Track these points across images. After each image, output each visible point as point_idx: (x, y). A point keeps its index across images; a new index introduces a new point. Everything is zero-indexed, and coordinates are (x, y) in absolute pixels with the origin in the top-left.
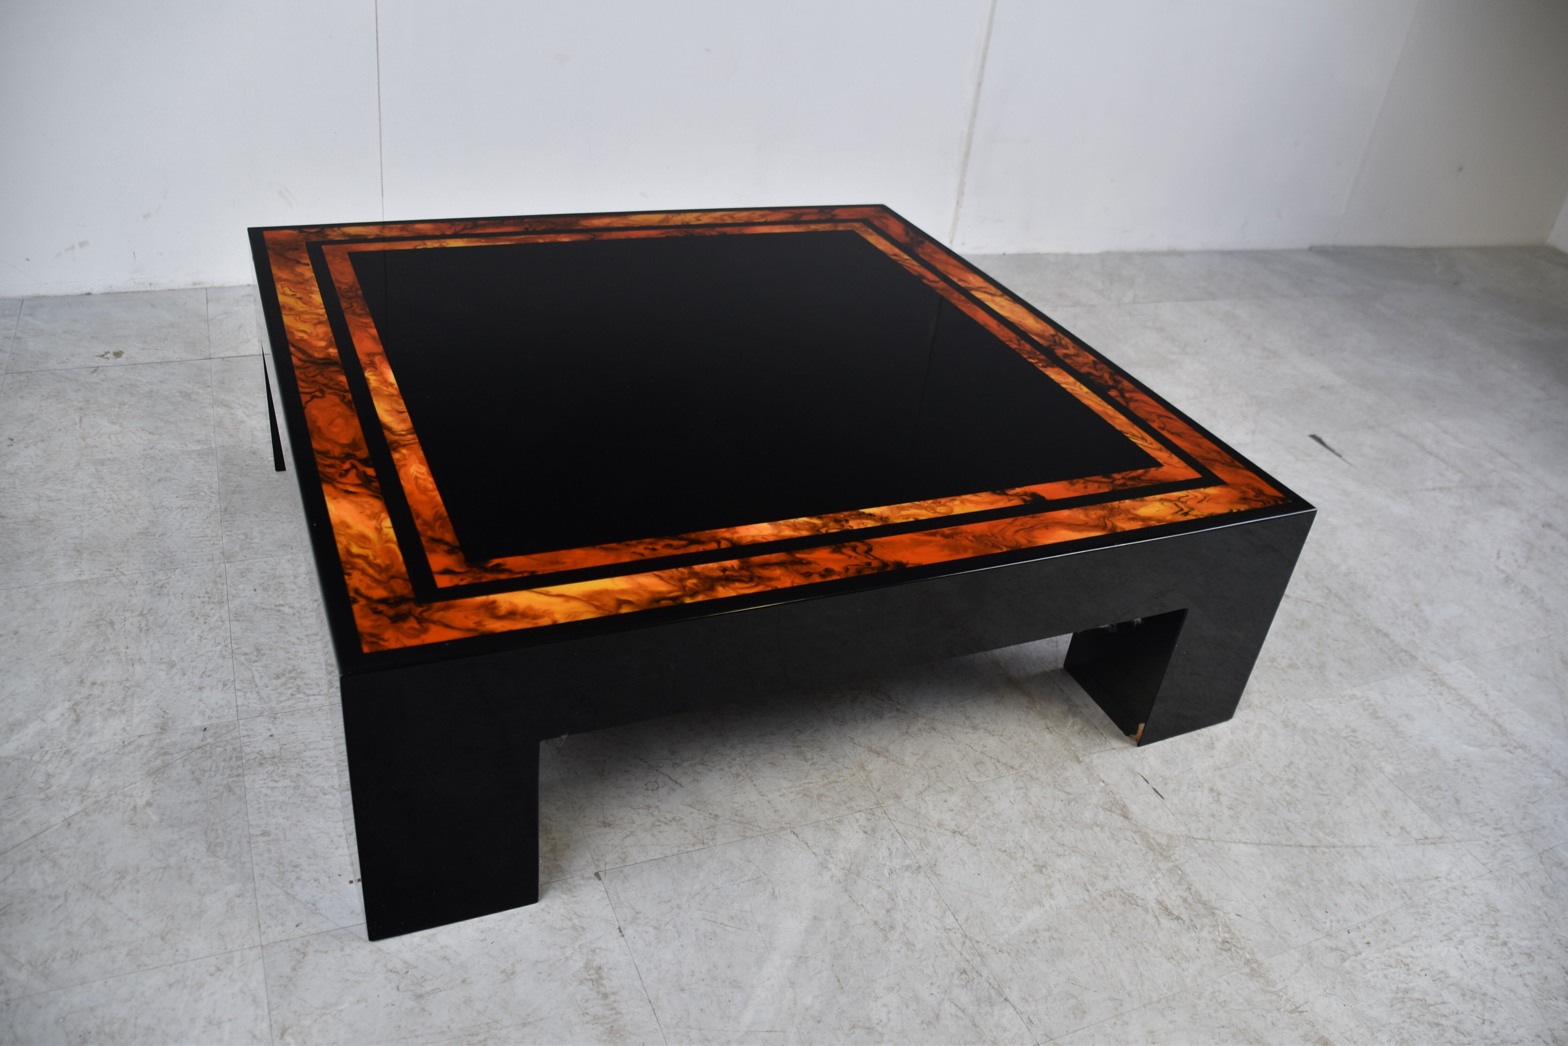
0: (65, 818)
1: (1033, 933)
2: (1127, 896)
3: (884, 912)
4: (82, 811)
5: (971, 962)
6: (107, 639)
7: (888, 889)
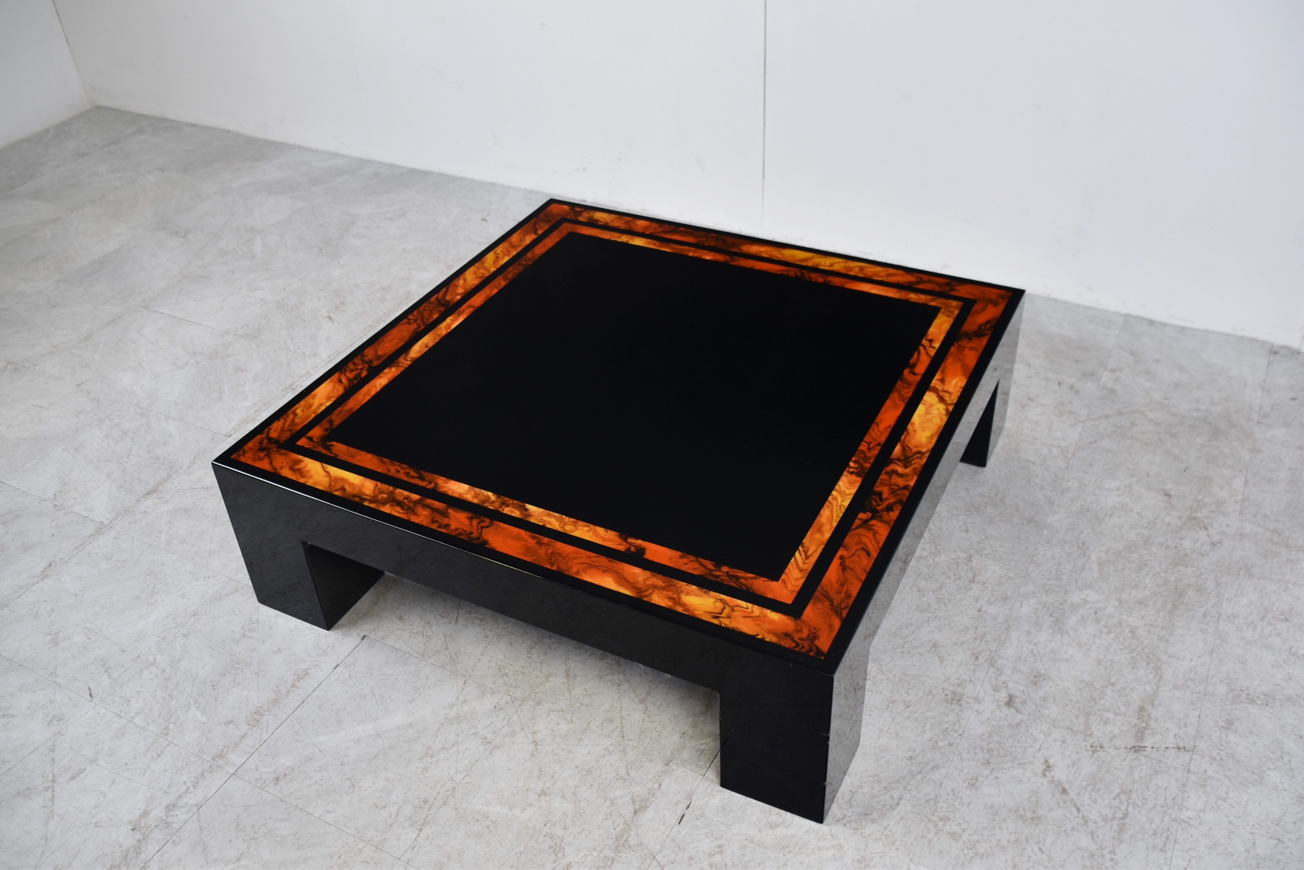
1: (484, 816)
2: (558, 846)
3: (441, 747)
7: (460, 739)
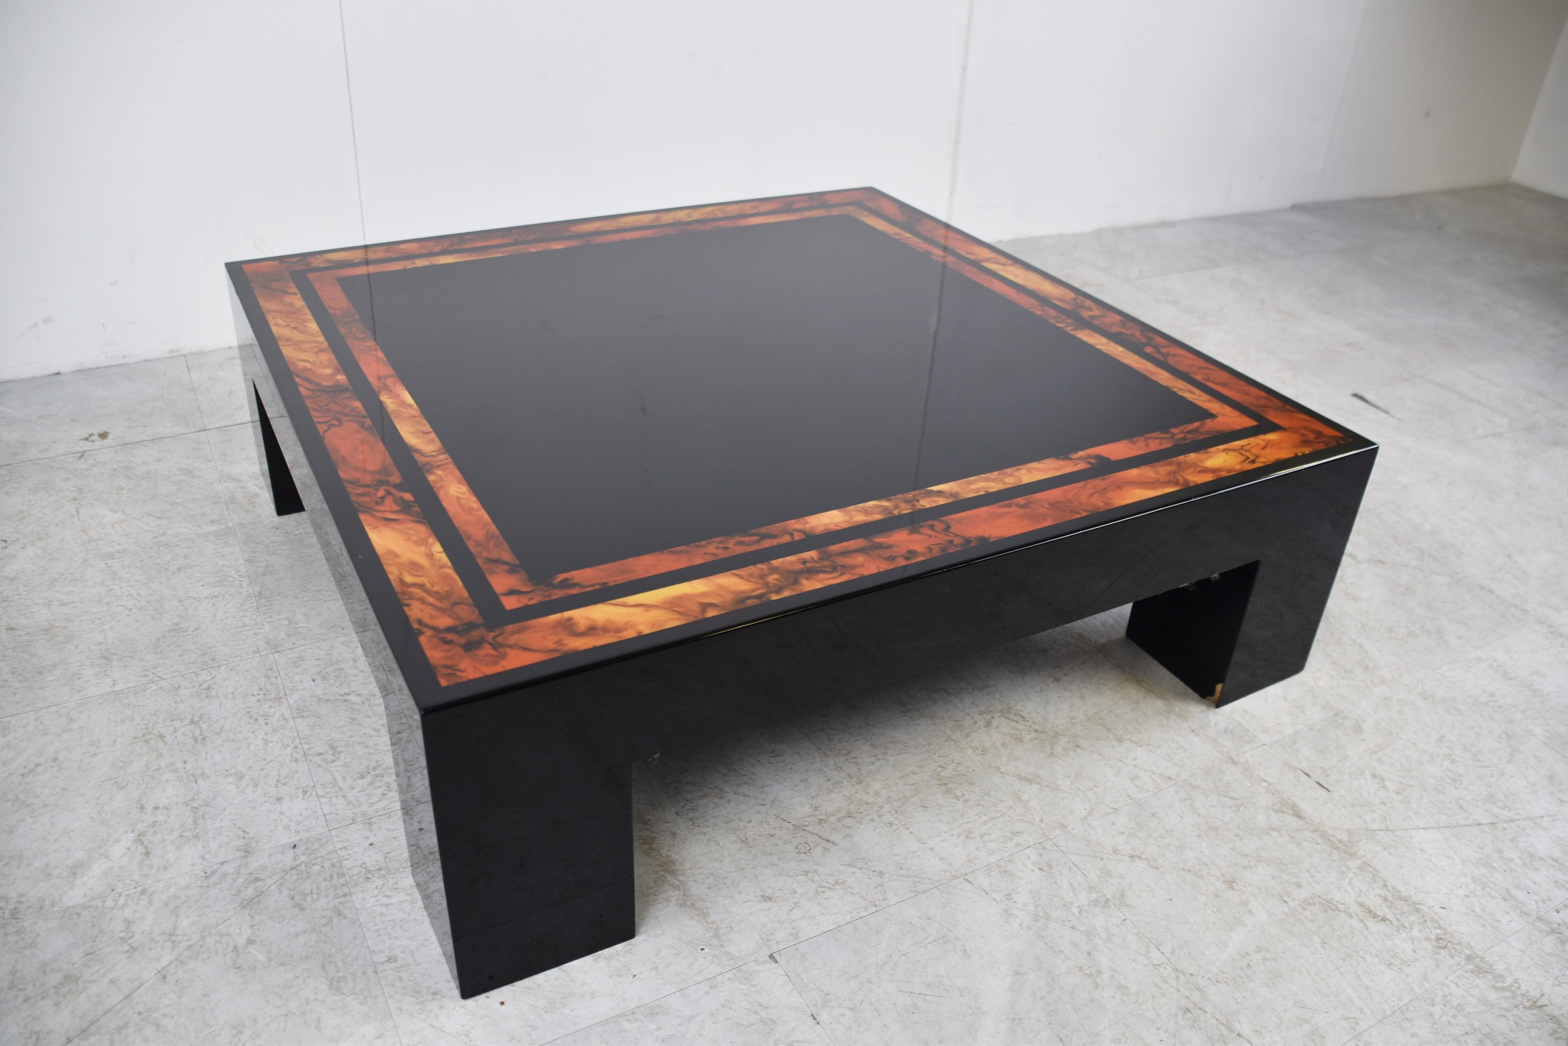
0: (157, 970)
4: (176, 959)
5: (1191, 998)
6: (160, 755)
7: (1083, 929)
